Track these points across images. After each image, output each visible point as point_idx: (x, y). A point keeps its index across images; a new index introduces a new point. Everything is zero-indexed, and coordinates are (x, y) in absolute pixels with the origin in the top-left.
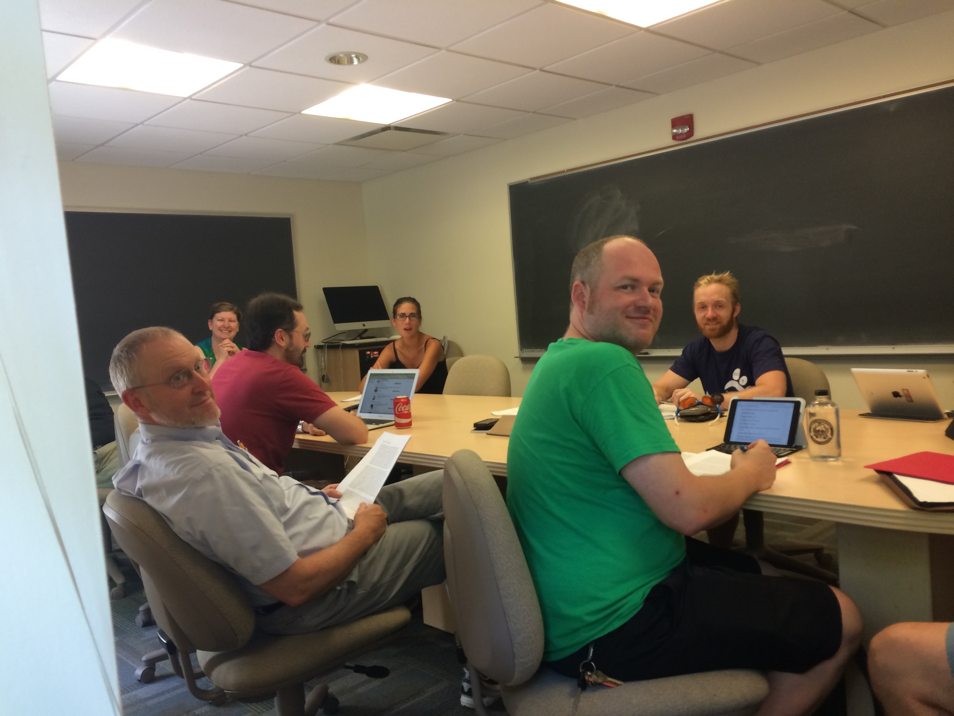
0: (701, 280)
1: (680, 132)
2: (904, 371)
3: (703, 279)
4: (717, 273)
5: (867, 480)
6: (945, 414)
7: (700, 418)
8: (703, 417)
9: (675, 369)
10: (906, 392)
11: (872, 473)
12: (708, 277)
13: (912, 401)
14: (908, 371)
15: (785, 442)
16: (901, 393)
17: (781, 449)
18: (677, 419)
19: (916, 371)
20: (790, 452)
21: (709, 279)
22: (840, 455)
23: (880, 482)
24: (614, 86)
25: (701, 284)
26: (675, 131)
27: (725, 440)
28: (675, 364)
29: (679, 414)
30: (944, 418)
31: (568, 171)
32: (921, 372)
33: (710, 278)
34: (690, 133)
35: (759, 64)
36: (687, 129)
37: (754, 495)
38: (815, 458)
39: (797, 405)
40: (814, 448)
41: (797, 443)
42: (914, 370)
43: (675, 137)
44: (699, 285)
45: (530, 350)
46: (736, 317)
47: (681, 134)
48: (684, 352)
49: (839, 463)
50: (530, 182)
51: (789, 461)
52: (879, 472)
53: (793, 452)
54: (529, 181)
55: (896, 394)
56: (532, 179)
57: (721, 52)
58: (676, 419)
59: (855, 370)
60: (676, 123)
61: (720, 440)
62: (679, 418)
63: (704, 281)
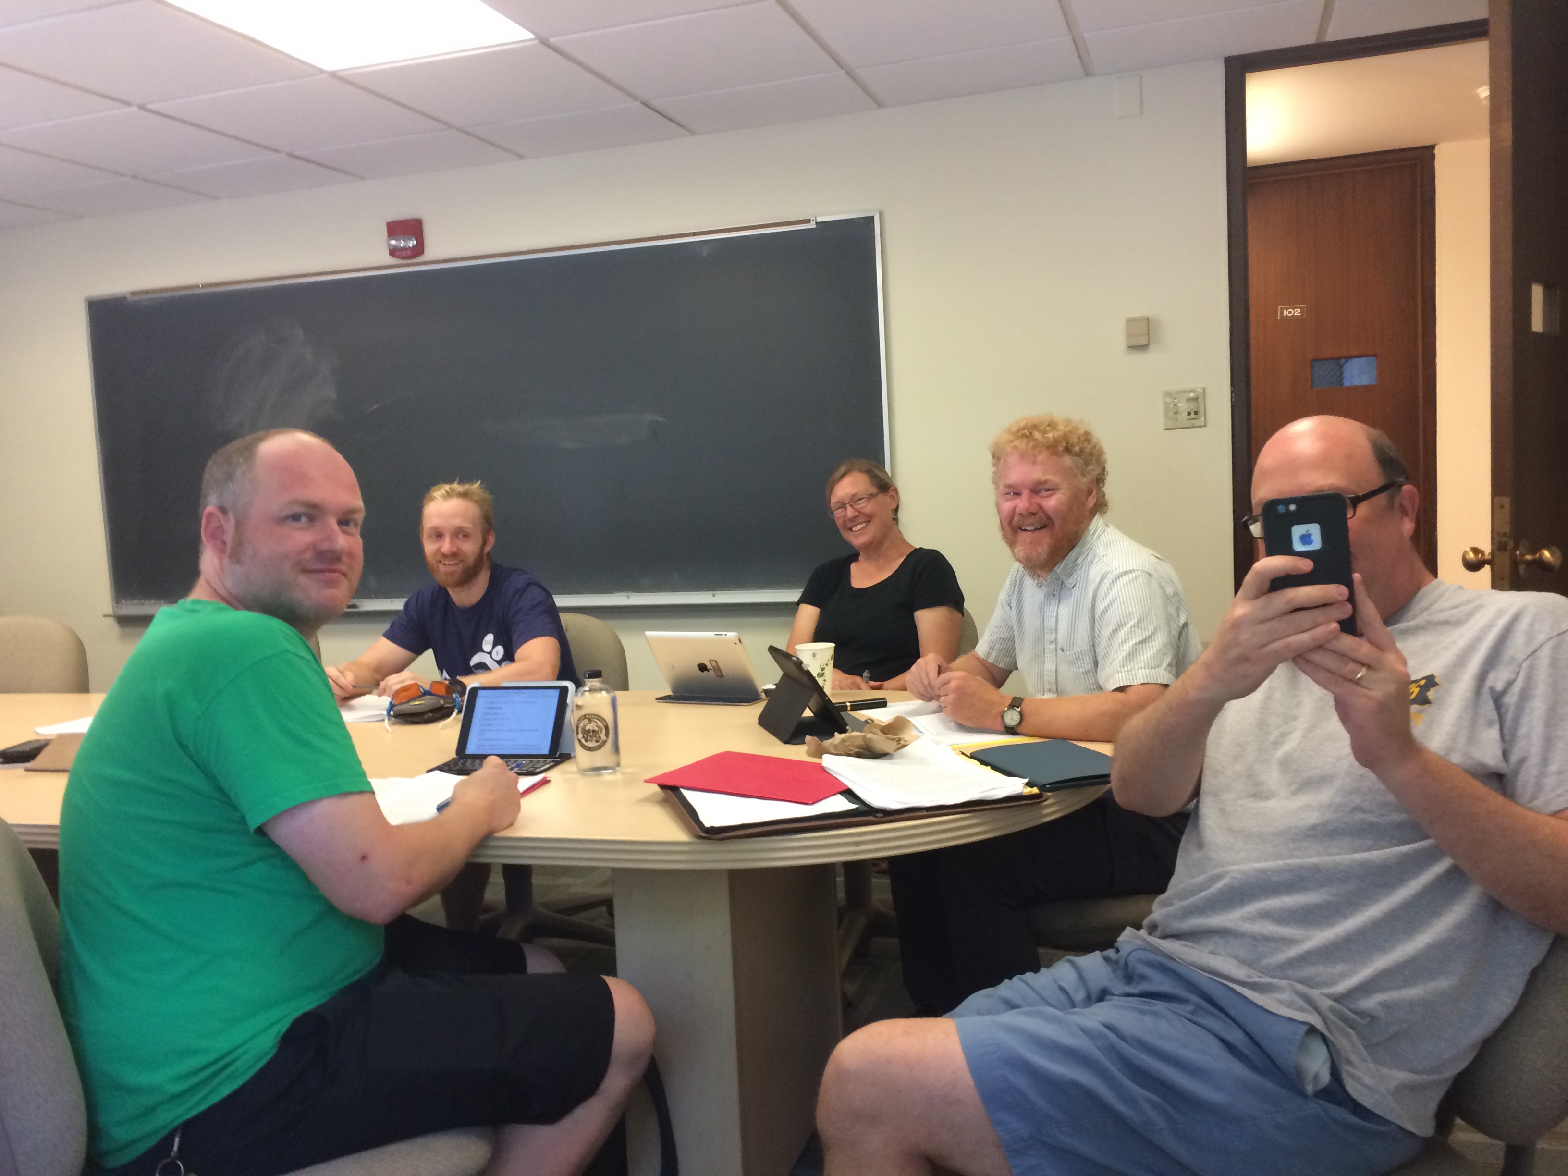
0: (436, 491)
1: (402, 245)
2: (710, 634)
3: (440, 489)
4: (461, 482)
5: (648, 800)
6: (762, 692)
7: (426, 716)
8: (430, 715)
9: (391, 636)
10: (714, 664)
11: (655, 788)
12: (447, 487)
13: (722, 676)
14: (716, 635)
15: (546, 751)
16: (709, 666)
17: (539, 761)
18: (389, 720)
19: (726, 635)
20: (552, 764)
21: (448, 490)
22: (618, 765)
23: (664, 802)
24: (284, 155)
25: (436, 497)
26: (393, 242)
27: (458, 753)
28: (392, 626)
29: (392, 713)
30: (762, 698)
31: (204, 286)
32: (732, 635)
33: (451, 489)
34: (419, 249)
35: (521, 157)
36: (412, 243)
37: (486, 839)
38: (584, 772)
39: (564, 691)
40: (583, 757)
41: (563, 749)
42: (723, 633)
43: (393, 252)
44: (432, 499)
45: (136, 602)
46: (489, 554)
47: (404, 249)
48: (406, 606)
49: (618, 776)
50: (130, 298)
51: (548, 779)
52: (663, 787)
53: (557, 764)
54: (128, 296)
55: (702, 668)
56: (133, 293)
57: (461, 130)
58: (386, 720)
59: (648, 633)
60: (395, 229)
61: (449, 753)
62: (393, 719)
63: (439, 492)
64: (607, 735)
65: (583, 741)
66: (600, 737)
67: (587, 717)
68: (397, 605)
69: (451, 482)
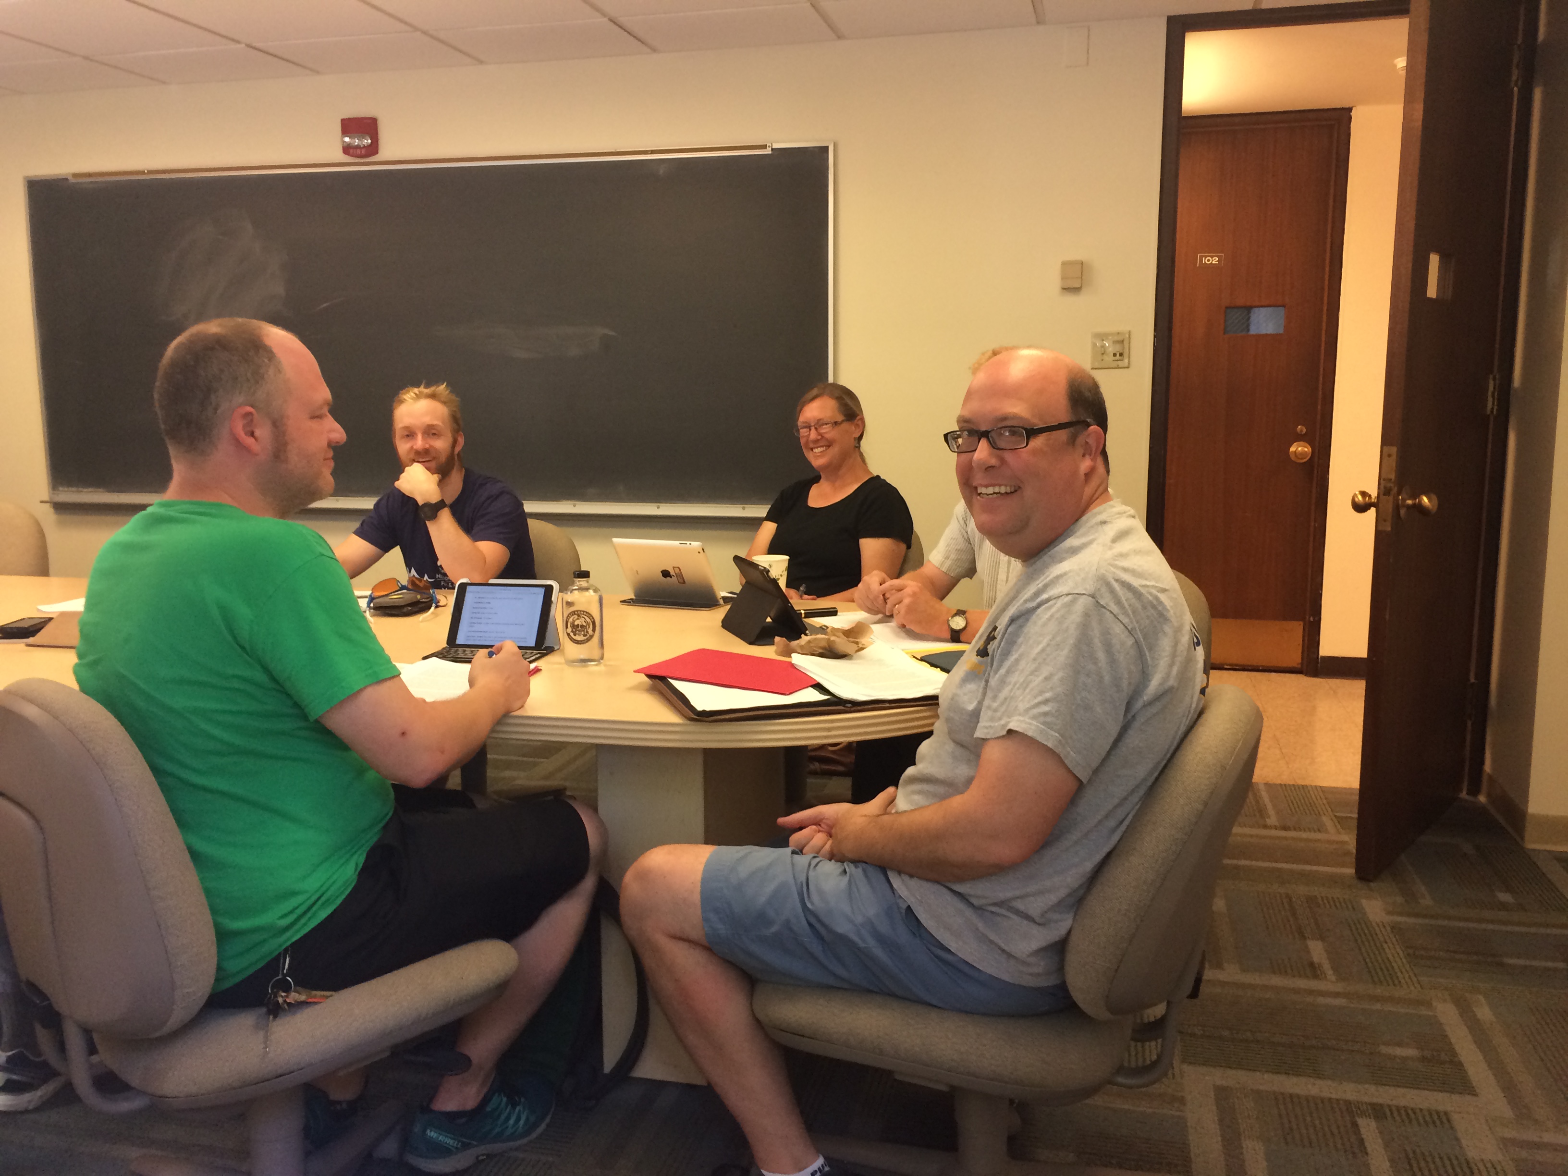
0: (404, 394)
1: (356, 144)
2: (676, 543)
3: (408, 392)
4: (427, 386)
5: (637, 688)
6: (720, 599)
7: (405, 610)
8: (410, 608)
9: (361, 533)
10: (677, 571)
11: (643, 678)
12: (416, 390)
13: (684, 582)
14: (681, 544)
15: (532, 643)
16: (672, 573)
19: (690, 544)
20: (539, 655)
21: (418, 393)
22: (602, 658)
23: (652, 690)
24: (243, 45)
25: (405, 399)
26: (347, 139)
27: (448, 642)
28: (362, 524)
29: (372, 605)
30: (720, 605)
31: (150, 172)
32: (696, 544)
33: (419, 392)
34: (373, 149)
35: (481, 62)
36: (367, 141)
38: (572, 662)
39: (549, 589)
40: (571, 650)
41: (547, 644)
42: (688, 543)
43: (347, 149)
44: (402, 402)
45: (74, 489)
46: (459, 453)
47: (358, 147)
48: (377, 505)
49: (602, 668)
50: (72, 180)
51: (539, 668)
52: (649, 676)
53: (543, 656)
54: (70, 178)
55: (666, 574)
56: (75, 175)
57: (425, 33)
59: (616, 540)
60: (350, 126)
61: (441, 642)
63: (409, 396)
64: (594, 630)
65: (572, 634)
66: (587, 632)
67: (576, 613)
68: (368, 503)
69: (418, 385)
